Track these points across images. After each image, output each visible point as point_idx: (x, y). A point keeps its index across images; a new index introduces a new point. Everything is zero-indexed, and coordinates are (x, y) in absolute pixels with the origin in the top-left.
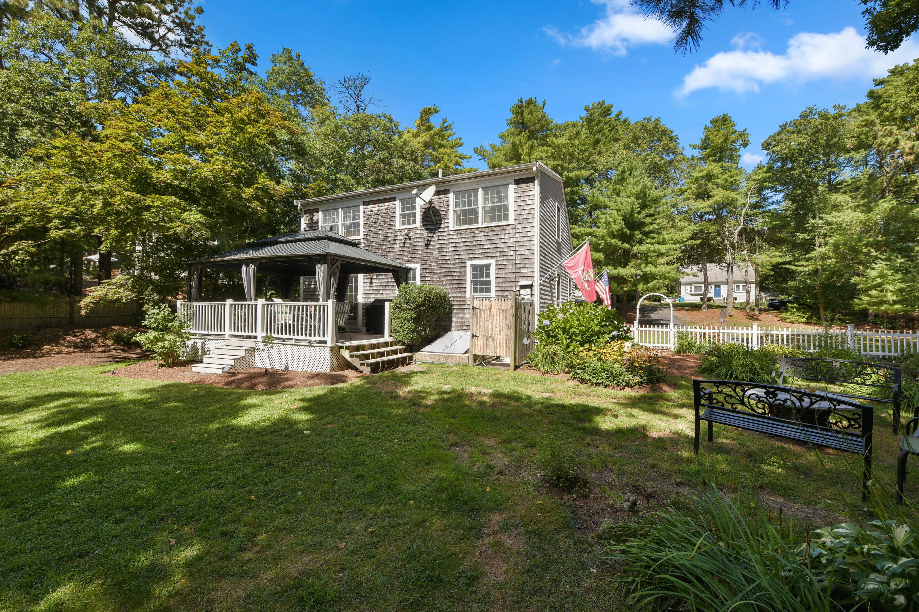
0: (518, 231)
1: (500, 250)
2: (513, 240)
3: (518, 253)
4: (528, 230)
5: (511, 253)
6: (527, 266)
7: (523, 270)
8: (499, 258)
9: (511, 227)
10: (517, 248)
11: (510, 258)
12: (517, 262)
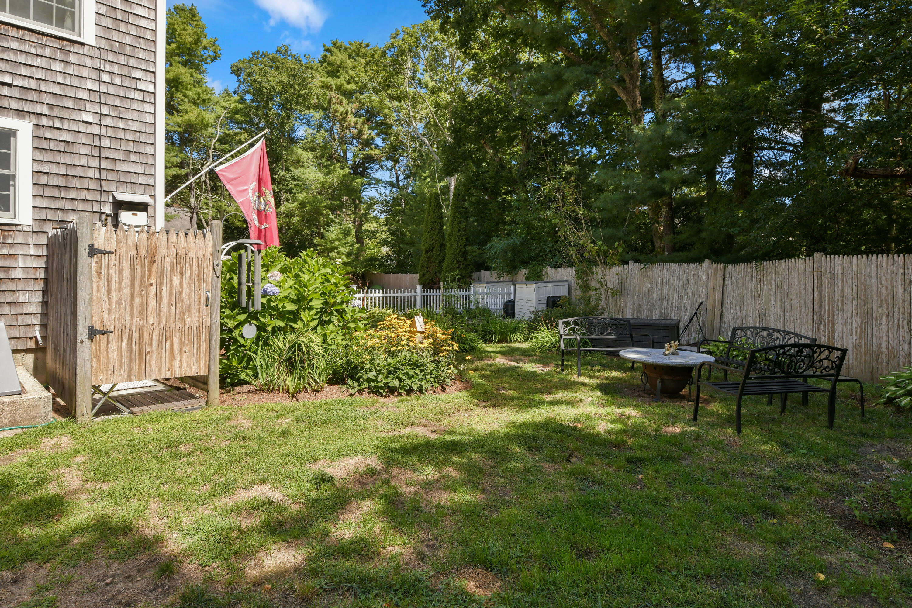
0: (108, 68)
1: (50, 100)
2: (90, 85)
3: (108, 121)
4: (137, 74)
5: (89, 118)
6: (134, 158)
7: (120, 167)
8: (44, 121)
9: (85, 50)
10: (105, 110)
11: (82, 128)
12: (106, 143)
